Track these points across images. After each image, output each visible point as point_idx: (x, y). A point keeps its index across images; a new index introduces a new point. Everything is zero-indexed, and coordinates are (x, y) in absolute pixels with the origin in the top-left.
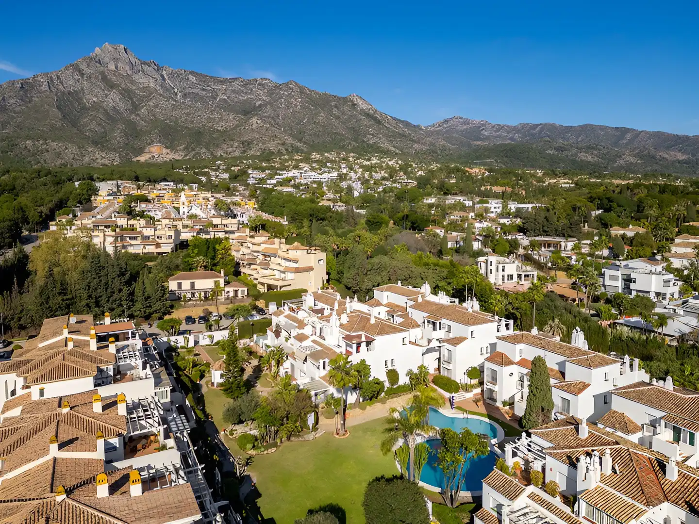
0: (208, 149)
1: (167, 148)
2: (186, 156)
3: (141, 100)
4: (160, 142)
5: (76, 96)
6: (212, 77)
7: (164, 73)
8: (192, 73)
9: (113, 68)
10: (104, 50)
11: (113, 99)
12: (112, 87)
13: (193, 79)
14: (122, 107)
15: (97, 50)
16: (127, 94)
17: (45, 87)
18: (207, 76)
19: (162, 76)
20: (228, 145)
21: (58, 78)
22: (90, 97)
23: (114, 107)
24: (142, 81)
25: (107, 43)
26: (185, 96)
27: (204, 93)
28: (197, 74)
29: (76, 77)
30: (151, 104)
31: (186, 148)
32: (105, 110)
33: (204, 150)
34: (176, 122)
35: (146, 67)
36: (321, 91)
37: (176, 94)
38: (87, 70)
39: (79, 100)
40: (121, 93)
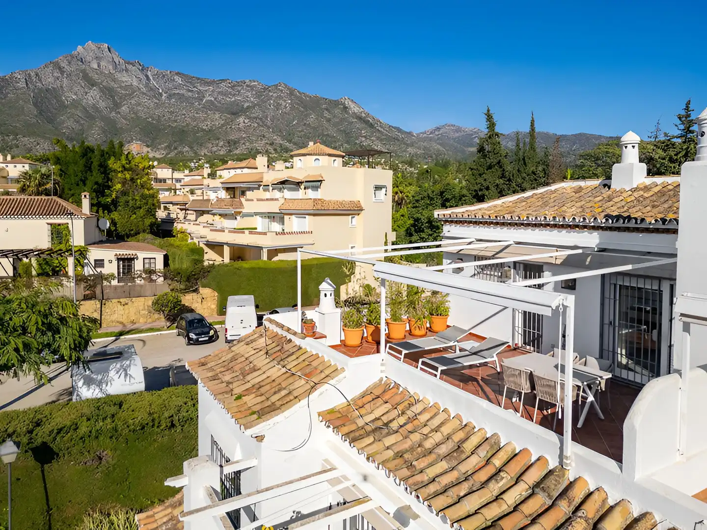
0: (191, 148)
1: (148, 146)
2: (167, 154)
3: (123, 98)
4: (140, 140)
5: (54, 93)
6: (198, 79)
7: (149, 73)
8: (178, 74)
9: (95, 66)
10: (87, 49)
11: (93, 97)
12: (93, 85)
13: (179, 80)
14: (102, 104)
15: (80, 48)
16: (108, 92)
17: (22, 84)
18: (194, 77)
19: (147, 76)
20: (212, 144)
21: (37, 75)
22: (70, 94)
23: (94, 105)
24: (124, 79)
25: (90, 42)
26: (170, 97)
27: (190, 94)
28: (183, 74)
29: (55, 74)
30: (133, 102)
31: (168, 147)
32: (85, 108)
33: (187, 149)
34: (159, 120)
35: (130, 67)
36: (312, 93)
37: (161, 95)
38: (67, 68)
39: (58, 97)
40: (101, 90)
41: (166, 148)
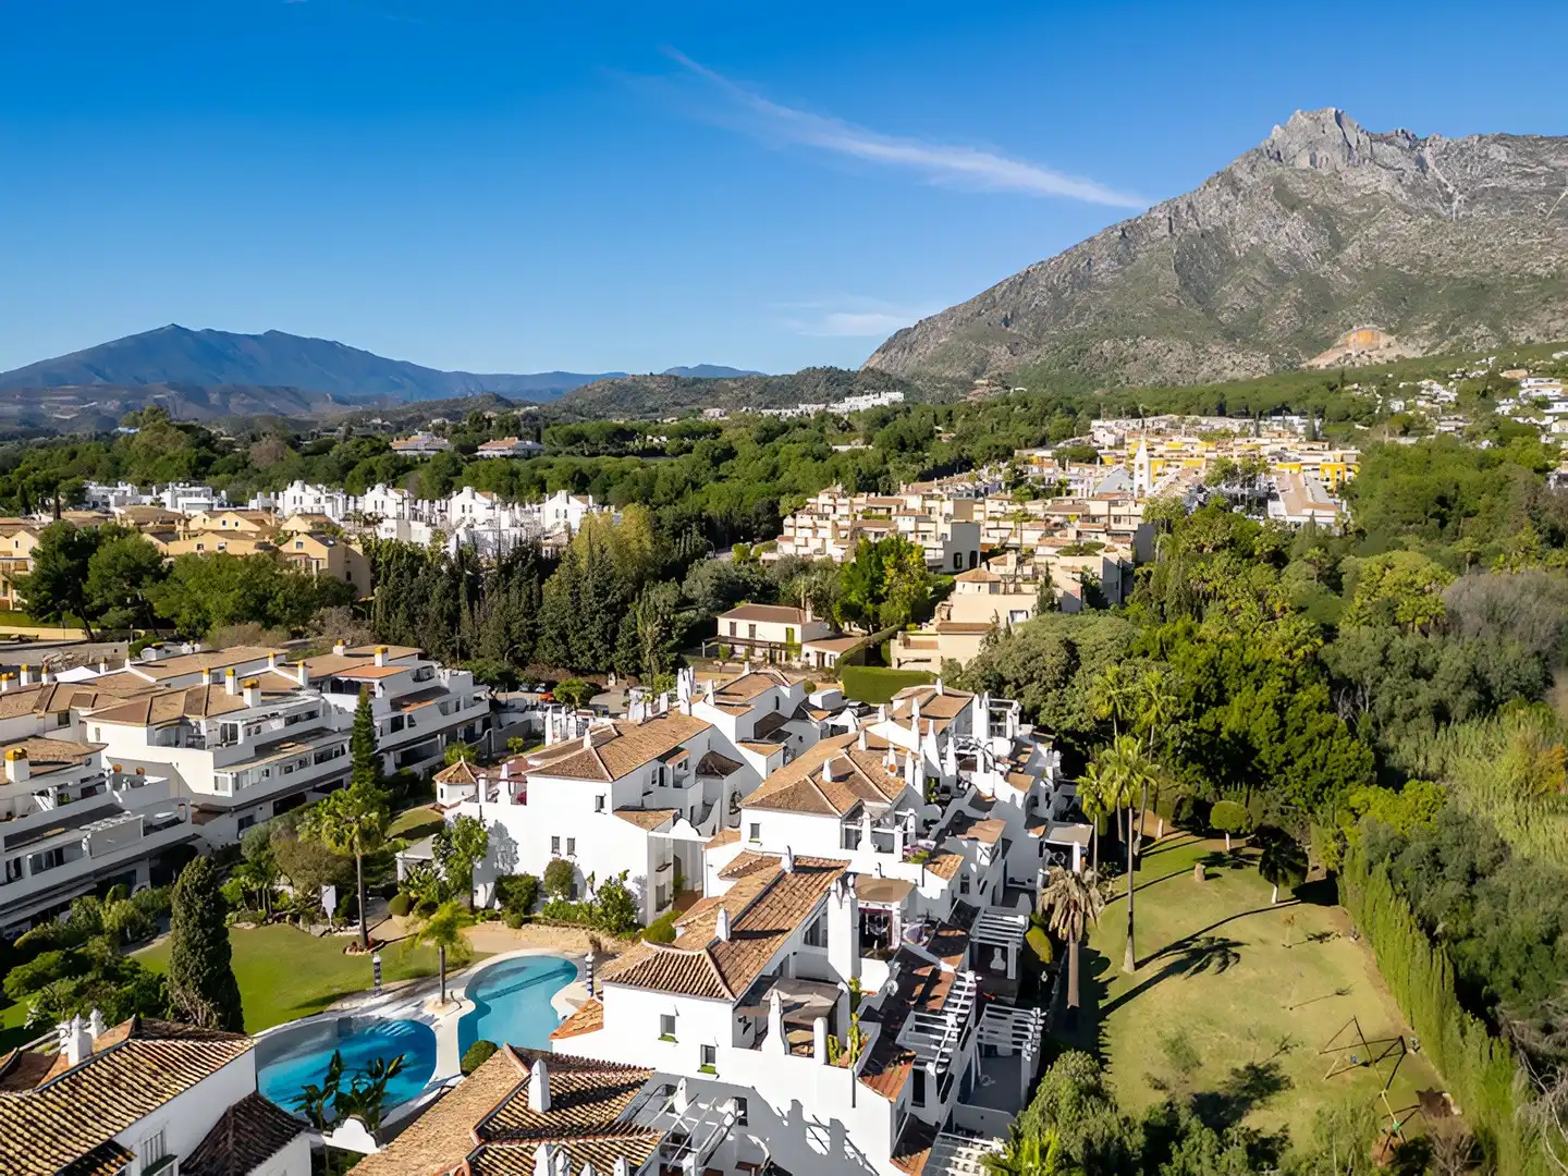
0: (1494, 326)
1: (1390, 332)
2: (1431, 349)
3: (1355, 225)
4: (1374, 320)
5: (1215, 238)
6: (1552, 140)
7: (1427, 153)
8: (1501, 139)
9: (1304, 162)
10: (1291, 130)
11: (1292, 235)
12: (1293, 209)
13: (1499, 154)
14: (1307, 247)
15: (1277, 132)
16: (1325, 220)
17: (1161, 230)
18: (1542, 138)
19: (1421, 162)
20: (1554, 312)
21: (1190, 206)
22: (1246, 236)
23: (1289, 252)
24: (1360, 182)
25: (1298, 111)
26: (1471, 202)
27: (1525, 184)
28: (1514, 138)
29: (1224, 198)
30: (1373, 232)
31: (1439, 330)
32: (1270, 262)
33: (1483, 329)
34: (1426, 269)
35: (1382, 149)
37: (1449, 198)
38: (1249, 180)
39: (1221, 247)
40: (1309, 218)
41: (1431, 332)
